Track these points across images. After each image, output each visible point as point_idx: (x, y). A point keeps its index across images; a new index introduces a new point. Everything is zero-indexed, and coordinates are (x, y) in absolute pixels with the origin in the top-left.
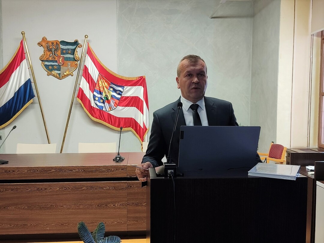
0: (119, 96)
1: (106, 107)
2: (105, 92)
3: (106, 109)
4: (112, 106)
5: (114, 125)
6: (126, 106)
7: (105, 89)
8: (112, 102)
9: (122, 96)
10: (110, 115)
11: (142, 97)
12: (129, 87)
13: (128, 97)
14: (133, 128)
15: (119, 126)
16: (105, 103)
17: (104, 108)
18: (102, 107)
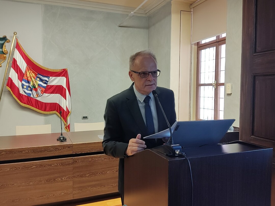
0: (45, 85)
1: (34, 94)
3: (34, 96)
4: (39, 94)
5: (41, 109)
6: (52, 93)
8: (39, 89)
9: (48, 85)
10: (37, 101)
11: (65, 86)
12: (54, 78)
13: (53, 86)
14: (57, 111)
15: (45, 110)
16: (33, 91)
17: (32, 95)
18: (30, 94)
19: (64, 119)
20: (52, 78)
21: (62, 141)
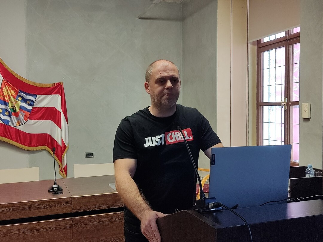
0: (30, 108)
1: (13, 122)
2: (12, 102)
3: (13, 124)
4: (20, 120)
5: (24, 144)
6: (40, 119)
7: (12, 98)
8: (22, 114)
9: (35, 107)
10: (18, 131)
11: (59, 109)
12: (43, 96)
13: (41, 108)
14: (48, 146)
15: (30, 145)
16: (12, 117)
17: (10, 122)
18: (8, 121)
19: (58, 158)
20: (40, 97)
21: (56, 193)
